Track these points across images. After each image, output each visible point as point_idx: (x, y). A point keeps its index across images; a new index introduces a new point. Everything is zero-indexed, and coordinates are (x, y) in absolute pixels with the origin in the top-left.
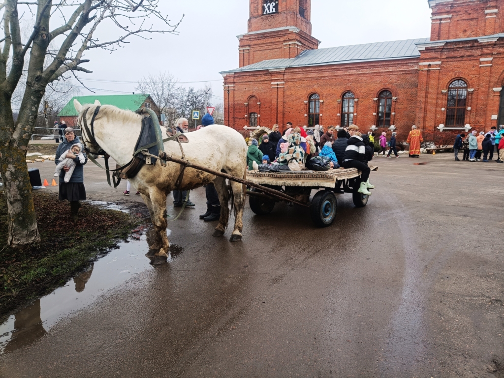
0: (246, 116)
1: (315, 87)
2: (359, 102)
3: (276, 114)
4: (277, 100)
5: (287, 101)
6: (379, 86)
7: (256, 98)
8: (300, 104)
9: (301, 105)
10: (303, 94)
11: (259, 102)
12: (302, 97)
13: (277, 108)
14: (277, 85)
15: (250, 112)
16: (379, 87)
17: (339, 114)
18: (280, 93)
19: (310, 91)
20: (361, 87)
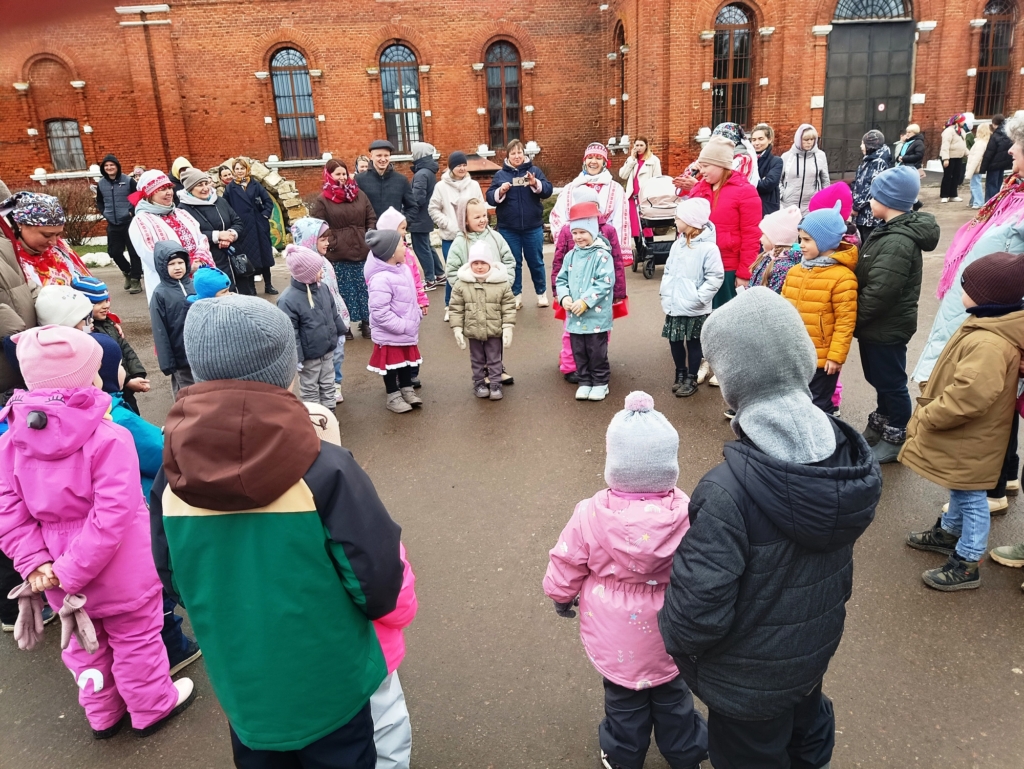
0: (32, 132)
1: (286, 24)
2: (434, 76)
3: (156, 121)
4: (152, 69)
5: (191, 72)
6: (481, 26)
7: (63, 64)
8: (238, 82)
9: (244, 87)
10: (246, 50)
11: (79, 77)
12: (245, 59)
13: (157, 98)
14: (143, 15)
15: (44, 116)
16: (482, 30)
17: (377, 116)
18: (160, 46)
19: (269, 37)
20: (432, 29)
